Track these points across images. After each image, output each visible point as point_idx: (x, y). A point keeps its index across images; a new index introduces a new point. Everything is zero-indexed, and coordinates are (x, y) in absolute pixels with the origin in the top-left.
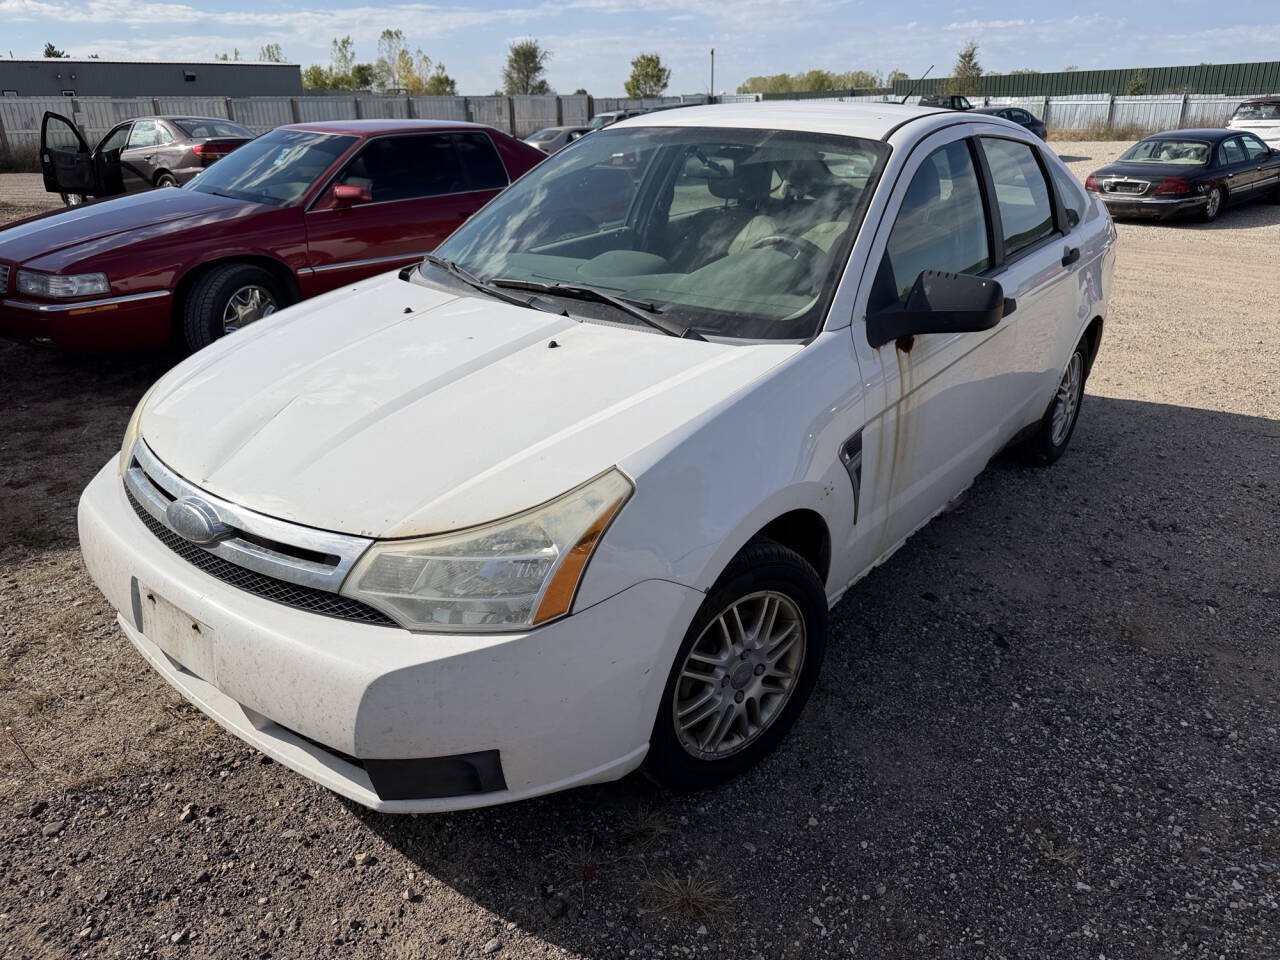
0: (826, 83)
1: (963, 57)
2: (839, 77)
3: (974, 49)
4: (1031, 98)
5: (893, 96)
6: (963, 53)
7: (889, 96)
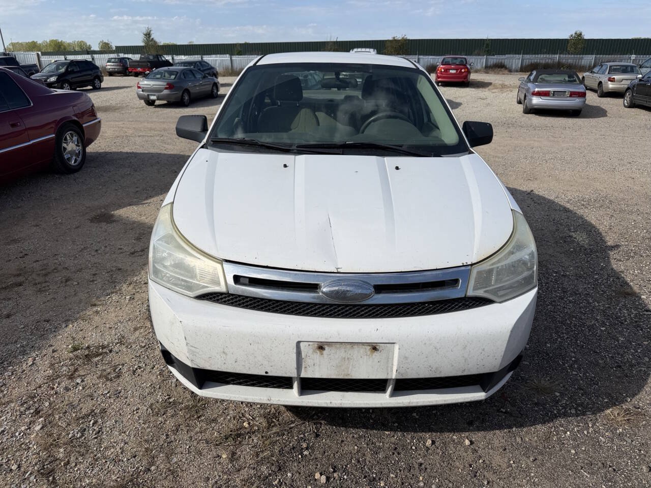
0: (62, 47)
1: (146, 35)
2: (69, 43)
3: (150, 31)
4: (194, 56)
5: (122, 54)
6: (145, 33)
7: (120, 54)
